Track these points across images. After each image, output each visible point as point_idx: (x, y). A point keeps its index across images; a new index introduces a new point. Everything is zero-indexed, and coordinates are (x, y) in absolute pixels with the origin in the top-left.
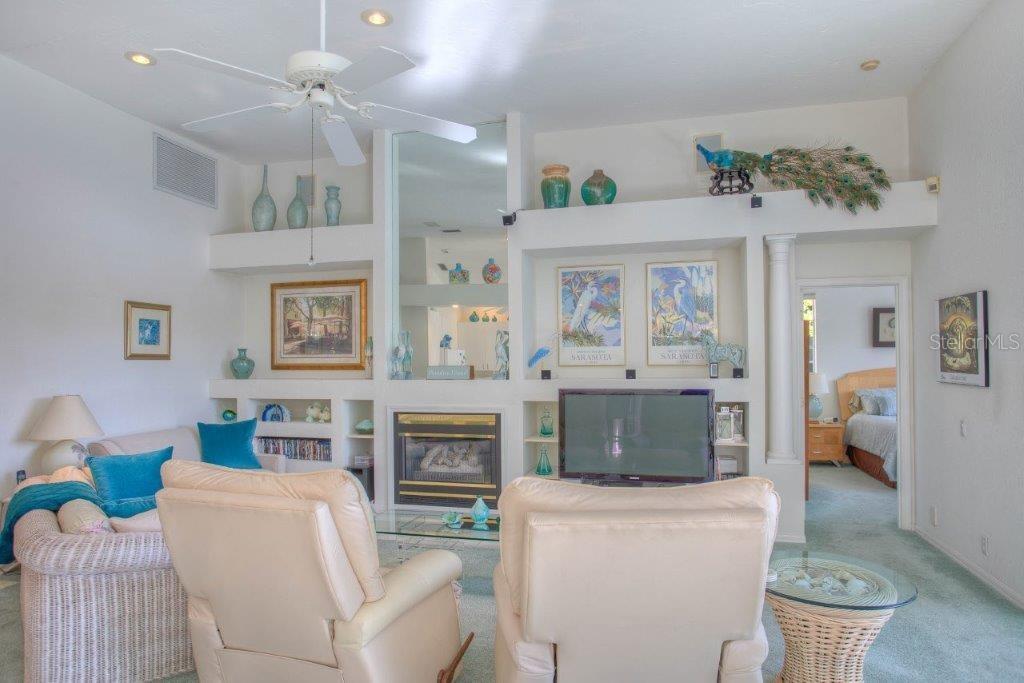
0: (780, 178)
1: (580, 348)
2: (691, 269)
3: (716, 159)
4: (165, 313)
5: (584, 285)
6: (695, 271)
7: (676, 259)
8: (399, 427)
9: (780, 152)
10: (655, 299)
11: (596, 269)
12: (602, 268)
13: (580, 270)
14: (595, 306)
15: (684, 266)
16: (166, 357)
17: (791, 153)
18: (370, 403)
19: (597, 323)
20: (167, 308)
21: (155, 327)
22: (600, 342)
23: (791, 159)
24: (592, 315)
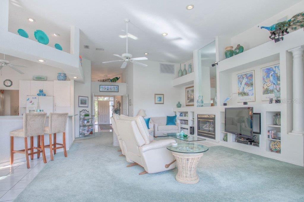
0: (294, 27)
1: (243, 97)
2: (275, 67)
3: (270, 29)
4: (163, 96)
5: (243, 78)
6: (277, 68)
7: (270, 65)
8: (198, 118)
9: (294, 17)
10: (263, 79)
11: (246, 73)
12: (248, 73)
13: (242, 74)
14: (246, 84)
15: (273, 67)
16: (163, 104)
17: (298, 15)
18: (194, 112)
19: (247, 89)
20: (163, 95)
21: (160, 98)
22: (248, 95)
23: (299, 17)
24: (245, 87)
